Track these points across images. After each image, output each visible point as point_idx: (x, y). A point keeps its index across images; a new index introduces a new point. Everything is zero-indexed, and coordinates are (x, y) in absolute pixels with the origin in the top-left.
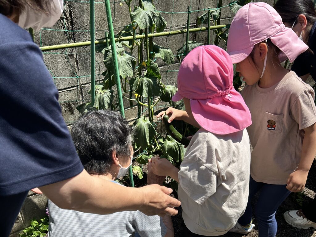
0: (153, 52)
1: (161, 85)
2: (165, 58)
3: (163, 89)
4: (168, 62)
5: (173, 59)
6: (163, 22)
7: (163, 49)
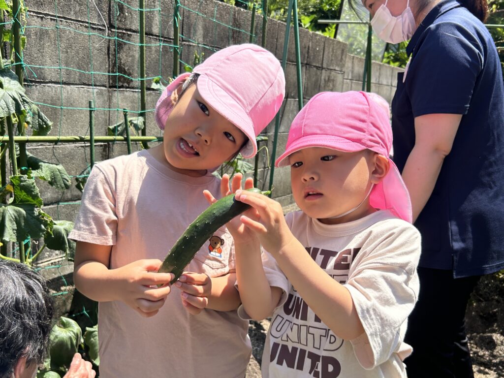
0: (29, 167)
1: (43, 217)
2: (52, 179)
3: (49, 224)
4: (59, 186)
5: (68, 181)
6: (45, 122)
7: (47, 164)
